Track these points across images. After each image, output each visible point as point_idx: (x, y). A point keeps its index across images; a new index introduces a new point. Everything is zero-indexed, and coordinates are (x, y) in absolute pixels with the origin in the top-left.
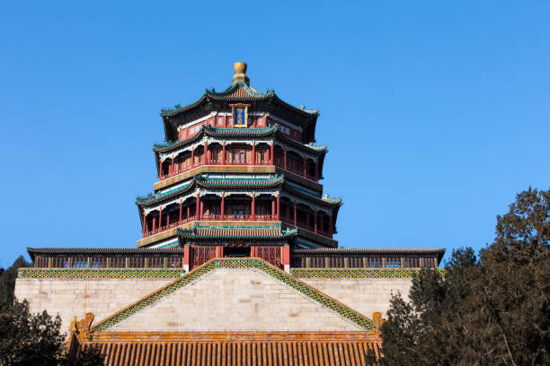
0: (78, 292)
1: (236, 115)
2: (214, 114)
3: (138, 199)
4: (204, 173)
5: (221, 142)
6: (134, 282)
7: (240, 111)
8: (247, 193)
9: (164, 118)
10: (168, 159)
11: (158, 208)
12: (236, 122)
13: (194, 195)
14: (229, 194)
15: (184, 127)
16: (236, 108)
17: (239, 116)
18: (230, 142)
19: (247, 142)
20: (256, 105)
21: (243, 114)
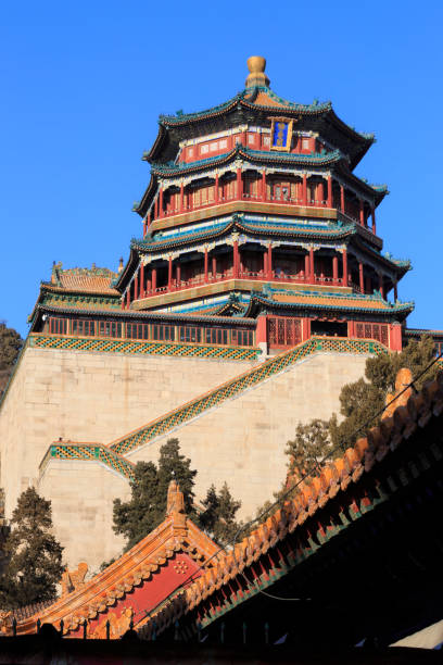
0: (116, 372)
1: (275, 132)
2: (244, 128)
3: (133, 241)
4: (240, 212)
5: (261, 170)
6: (194, 363)
7: (281, 127)
8: (302, 244)
9: (163, 127)
10: (172, 187)
11: (165, 257)
12: (274, 143)
13: (229, 241)
14: (278, 243)
15: (190, 142)
16: (276, 122)
17: (280, 135)
18: (272, 170)
19: (296, 172)
20: (304, 121)
21: (285, 132)
